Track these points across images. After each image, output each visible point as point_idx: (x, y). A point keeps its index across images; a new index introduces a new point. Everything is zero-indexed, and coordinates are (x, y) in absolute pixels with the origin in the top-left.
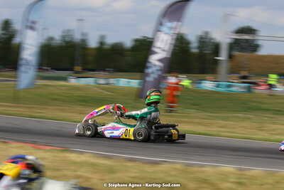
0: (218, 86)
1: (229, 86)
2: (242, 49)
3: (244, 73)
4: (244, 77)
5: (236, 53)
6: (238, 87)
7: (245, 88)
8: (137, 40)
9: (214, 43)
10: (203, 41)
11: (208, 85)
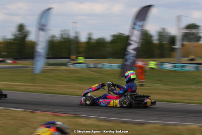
0: (175, 67)
1: (183, 67)
2: (190, 40)
3: (192, 57)
4: (192, 60)
5: (185, 43)
6: (190, 67)
7: (194, 67)
8: (114, 36)
9: (170, 36)
10: (161, 35)
11: (168, 66)
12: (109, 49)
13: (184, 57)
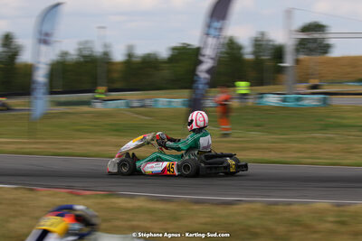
0: (284, 100)
1: (298, 100)
2: (310, 51)
3: (315, 82)
4: (315, 87)
5: (302, 57)
6: (311, 101)
7: (319, 100)
8: (174, 49)
9: (273, 45)
10: (259, 44)
11: (272, 100)
12: (166, 73)
13: (301, 82)
